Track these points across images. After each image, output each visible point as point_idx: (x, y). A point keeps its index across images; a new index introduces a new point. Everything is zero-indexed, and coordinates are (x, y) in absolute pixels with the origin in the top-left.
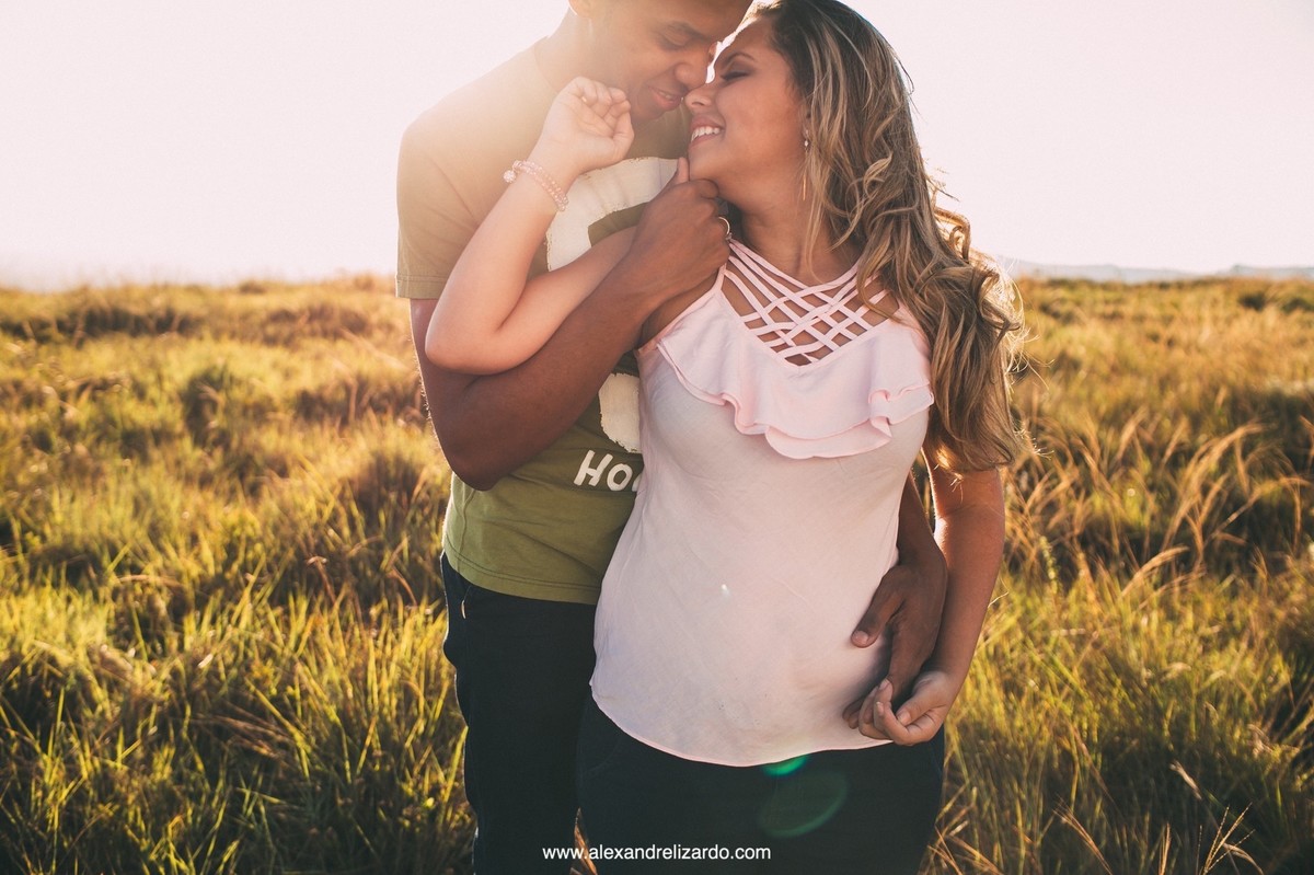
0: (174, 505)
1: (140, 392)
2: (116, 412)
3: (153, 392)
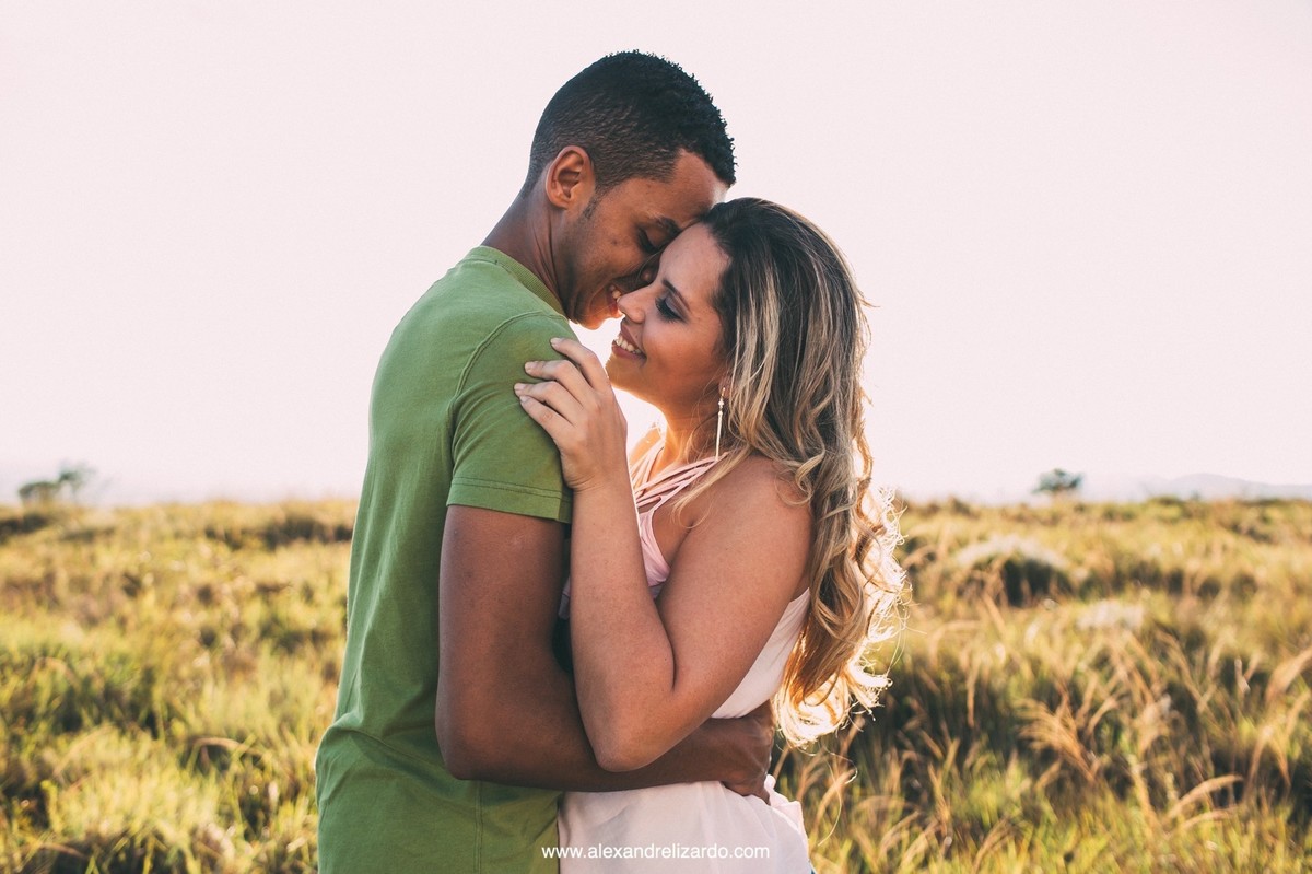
0: (307, 702)
1: (308, 594)
2: (282, 613)
3: (319, 596)
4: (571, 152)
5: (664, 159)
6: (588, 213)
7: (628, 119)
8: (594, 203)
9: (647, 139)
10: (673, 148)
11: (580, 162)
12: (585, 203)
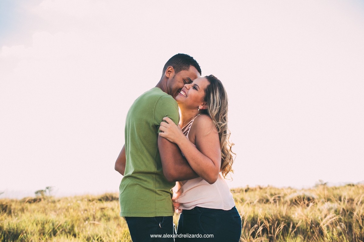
4: (170, 67)
5: (187, 66)
6: (174, 78)
7: (180, 61)
8: (175, 76)
9: (184, 63)
10: (189, 65)
11: (172, 69)
12: (173, 76)
